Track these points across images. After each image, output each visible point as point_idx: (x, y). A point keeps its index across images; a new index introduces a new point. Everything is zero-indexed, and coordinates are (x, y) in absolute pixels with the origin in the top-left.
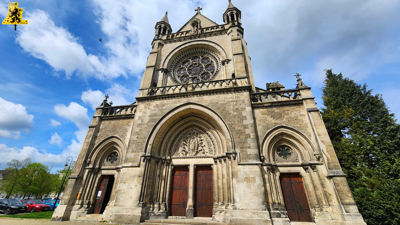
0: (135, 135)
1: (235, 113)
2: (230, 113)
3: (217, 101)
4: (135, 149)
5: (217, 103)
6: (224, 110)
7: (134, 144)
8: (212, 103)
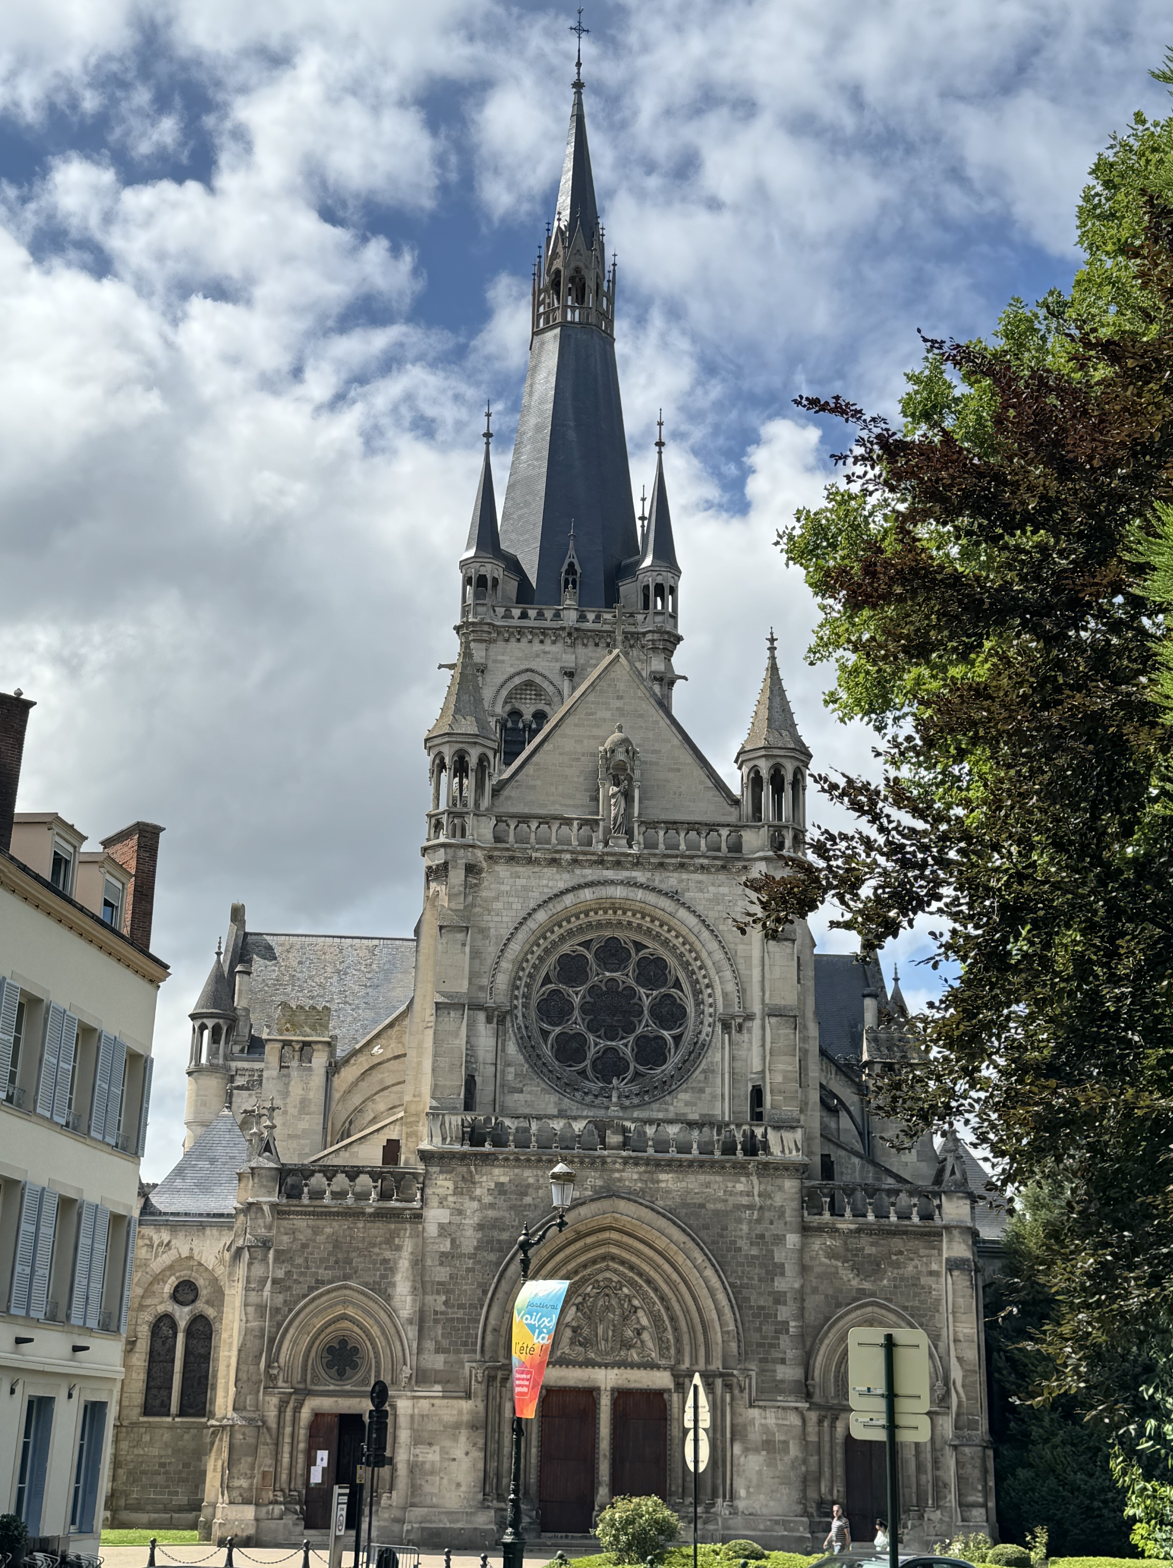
0: (438, 1293)
1: (754, 1251)
2: (740, 1249)
3: (700, 1201)
4: (445, 1343)
5: (702, 1206)
6: (722, 1236)
7: (440, 1327)
8: (685, 1205)
